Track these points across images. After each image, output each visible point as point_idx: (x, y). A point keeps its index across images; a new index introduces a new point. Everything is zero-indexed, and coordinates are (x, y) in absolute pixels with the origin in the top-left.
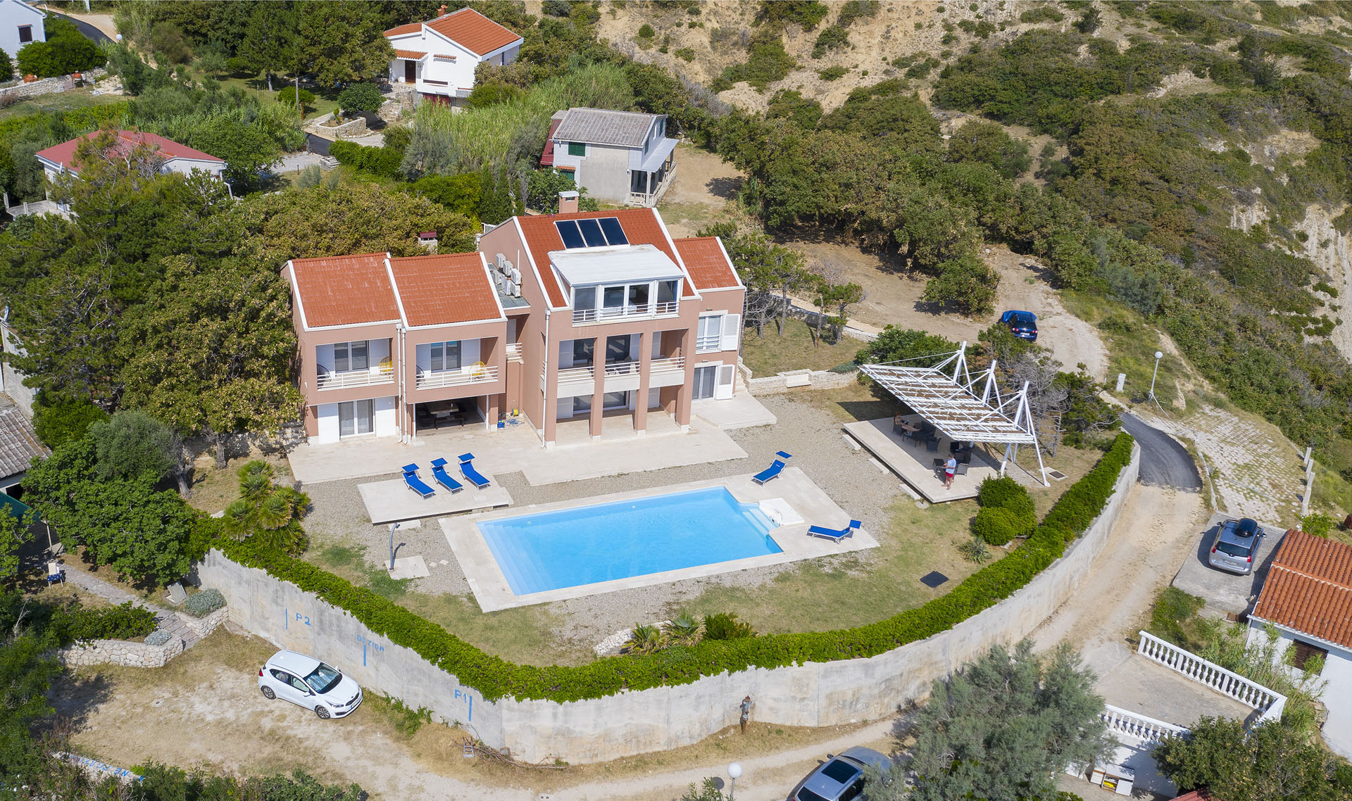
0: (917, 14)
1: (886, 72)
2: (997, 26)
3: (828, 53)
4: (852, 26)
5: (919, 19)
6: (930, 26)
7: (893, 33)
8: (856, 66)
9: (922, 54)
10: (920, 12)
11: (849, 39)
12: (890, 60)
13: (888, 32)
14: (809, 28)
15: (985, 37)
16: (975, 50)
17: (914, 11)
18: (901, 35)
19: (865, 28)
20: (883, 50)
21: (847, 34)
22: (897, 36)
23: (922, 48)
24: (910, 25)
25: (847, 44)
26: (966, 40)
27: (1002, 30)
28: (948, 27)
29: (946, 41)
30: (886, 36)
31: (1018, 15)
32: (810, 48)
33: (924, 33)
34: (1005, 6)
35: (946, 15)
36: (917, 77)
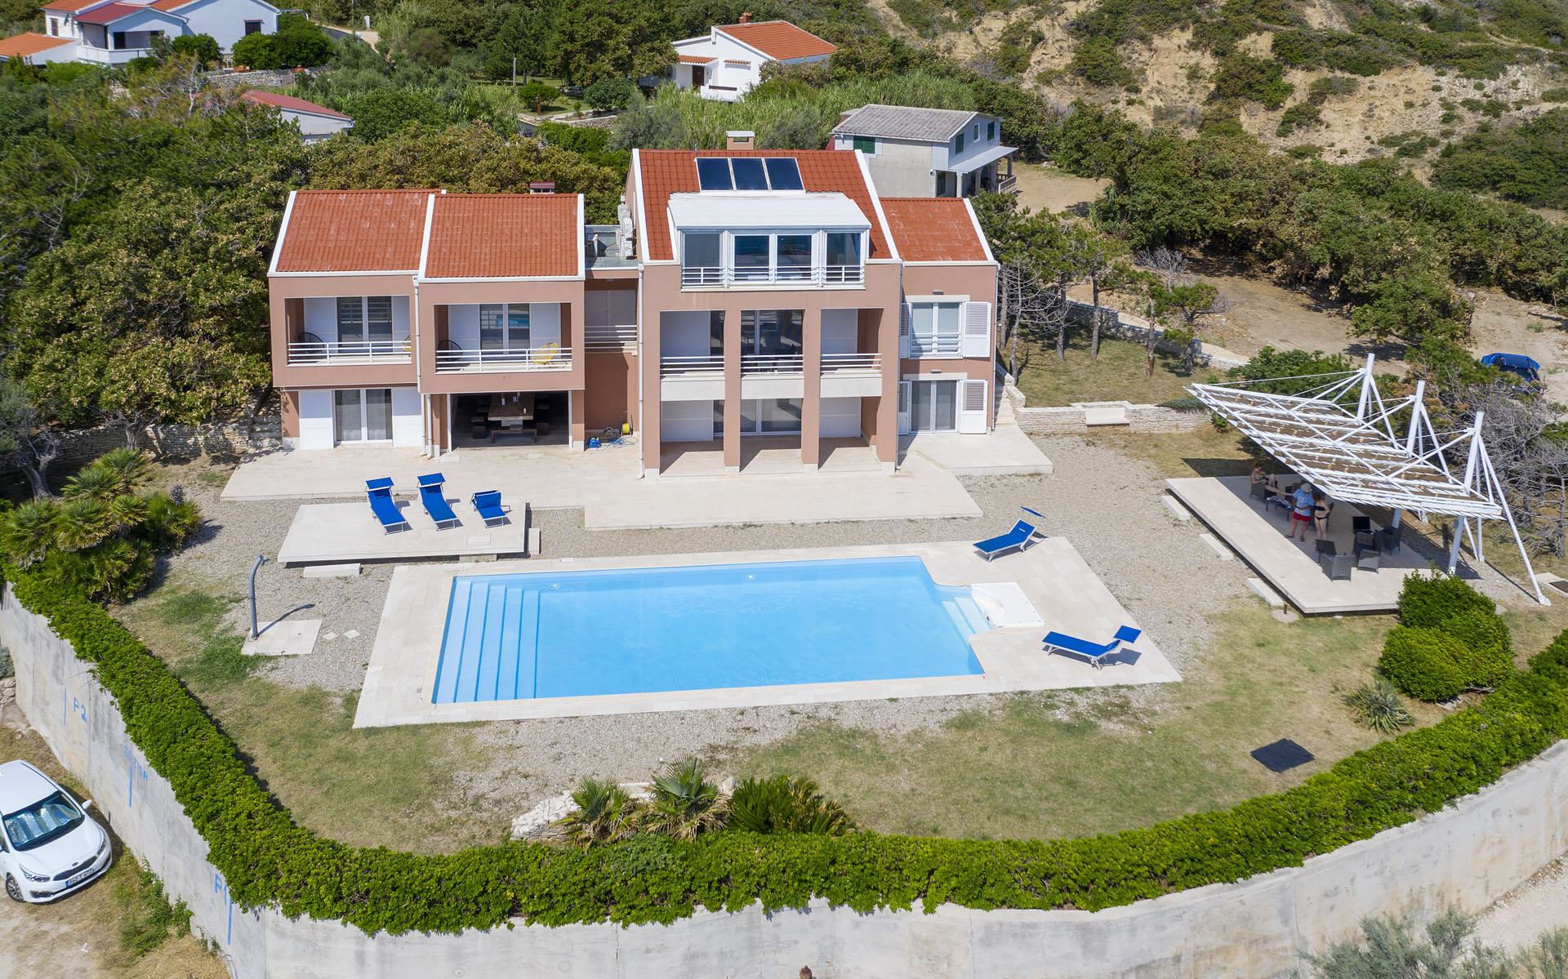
0: (1406, 92)
1: (1370, 151)
2: (1511, 106)
3: (1296, 132)
4: (1326, 104)
5: (1409, 98)
6: (1424, 105)
7: (1376, 112)
8: (1333, 145)
9: (1414, 133)
10: (1409, 91)
11: (1321, 116)
12: (1375, 139)
13: (1371, 110)
14: (1273, 106)
15: (1497, 115)
16: (1484, 129)
17: (1403, 90)
18: (1387, 114)
19: (1342, 106)
20: (1366, 129)
21: (1319, 112)
22: (1382, 114)
23: (1414, 126)
24: (1399, 104)
25: (1318, 121)
26: (1470, 122)
27: (1519, 109)
28: (1446, 105)
29: (1447, 119)
30: (1369, 114)
31: (1537, 94)
32: (1274, 126)
33: (1416, 113)
34: (1520, 85)
35: (1443, 94)
36: (1411, 156)
